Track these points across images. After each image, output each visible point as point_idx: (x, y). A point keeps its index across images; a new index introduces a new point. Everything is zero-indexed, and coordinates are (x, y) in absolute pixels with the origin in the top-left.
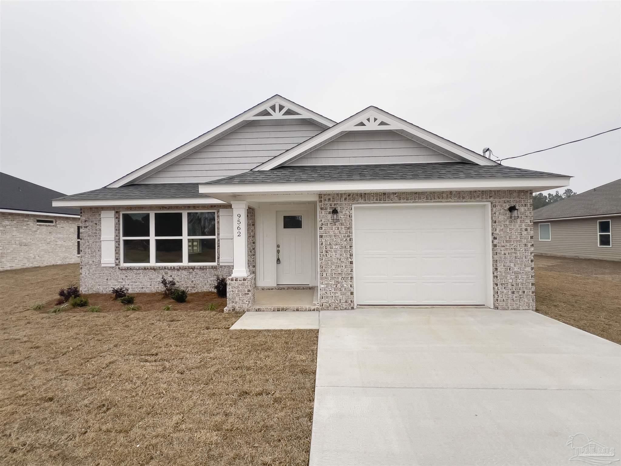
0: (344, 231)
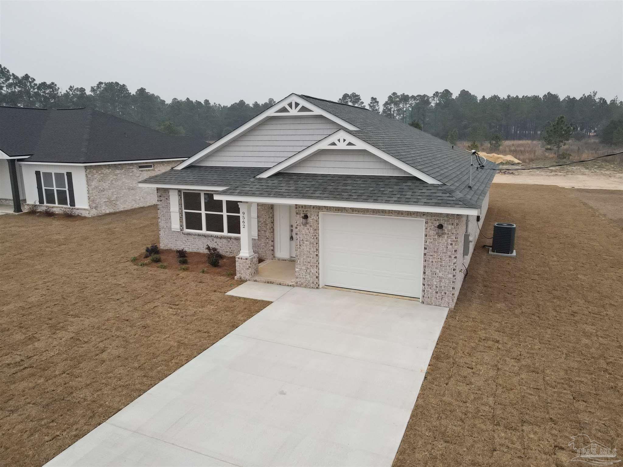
0: (312, 231)
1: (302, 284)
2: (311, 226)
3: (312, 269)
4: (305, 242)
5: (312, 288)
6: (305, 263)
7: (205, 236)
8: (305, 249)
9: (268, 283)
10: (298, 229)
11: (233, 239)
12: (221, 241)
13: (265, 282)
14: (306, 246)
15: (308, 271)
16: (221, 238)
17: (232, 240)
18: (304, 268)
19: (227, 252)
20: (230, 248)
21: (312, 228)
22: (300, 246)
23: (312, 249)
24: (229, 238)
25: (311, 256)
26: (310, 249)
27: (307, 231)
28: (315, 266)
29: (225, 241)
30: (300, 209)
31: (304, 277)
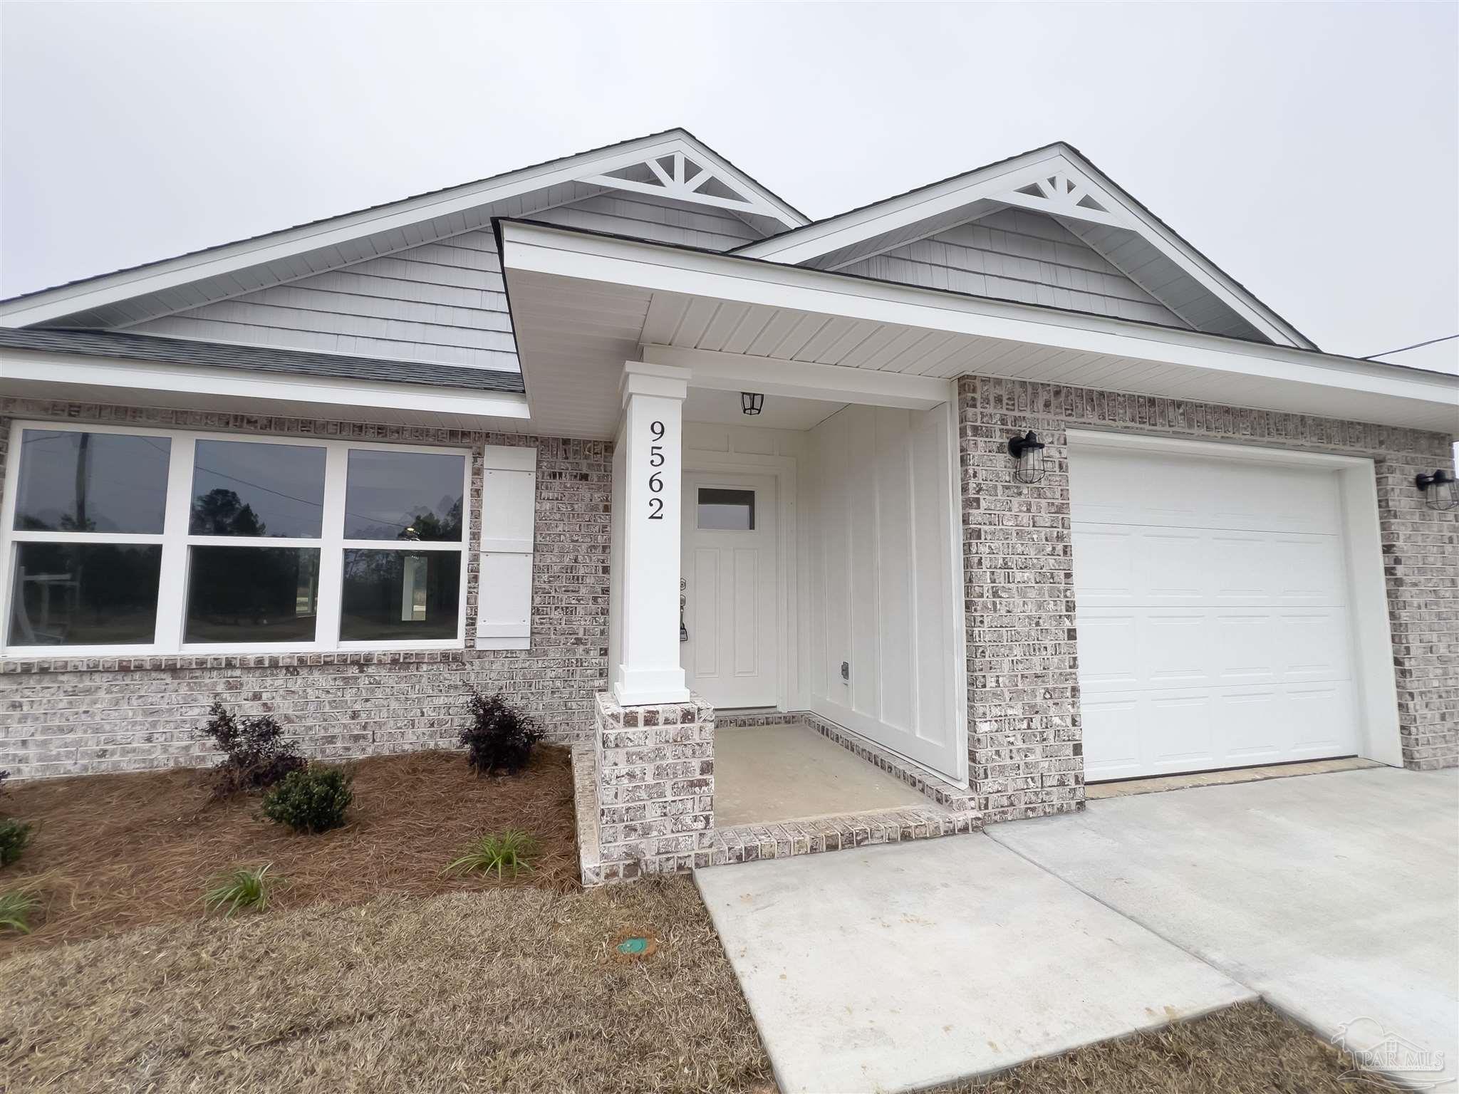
0: (1045, 518)
1: (1012, 804)
2: (1040, 494)
3: (1053, 708)
4: (1019, 576)
5: (1061, 811)
6: (1020, 687)
7: (173, 669)
8: (1017, 611)
9: (832, 847)
10: (982, 511)
11: (380, 663)
12: (297, 684)
13: (813, 850)
14: (1022, 593)
15: (1036, 723)
16: (298, 666)
17: (371, 670)
18: (1017, 711)
19: (331, 739)
20: (355, 715)
21: (1043, 502)
22: (995, 594)
23: (1051, 605)
24: (354, 663)
25: (1047, 642)
26: (1040, 606)
27: (1025, 518)
28: (1069, 694)
29: (322, 680)
30: (990, 410)
31: (1017, 759)
